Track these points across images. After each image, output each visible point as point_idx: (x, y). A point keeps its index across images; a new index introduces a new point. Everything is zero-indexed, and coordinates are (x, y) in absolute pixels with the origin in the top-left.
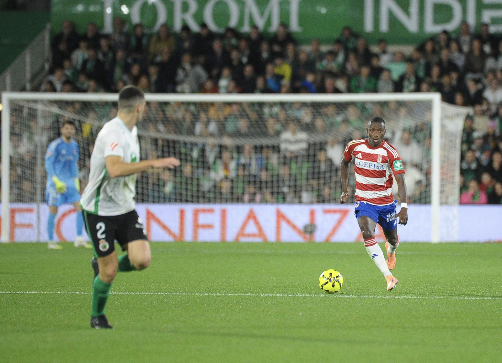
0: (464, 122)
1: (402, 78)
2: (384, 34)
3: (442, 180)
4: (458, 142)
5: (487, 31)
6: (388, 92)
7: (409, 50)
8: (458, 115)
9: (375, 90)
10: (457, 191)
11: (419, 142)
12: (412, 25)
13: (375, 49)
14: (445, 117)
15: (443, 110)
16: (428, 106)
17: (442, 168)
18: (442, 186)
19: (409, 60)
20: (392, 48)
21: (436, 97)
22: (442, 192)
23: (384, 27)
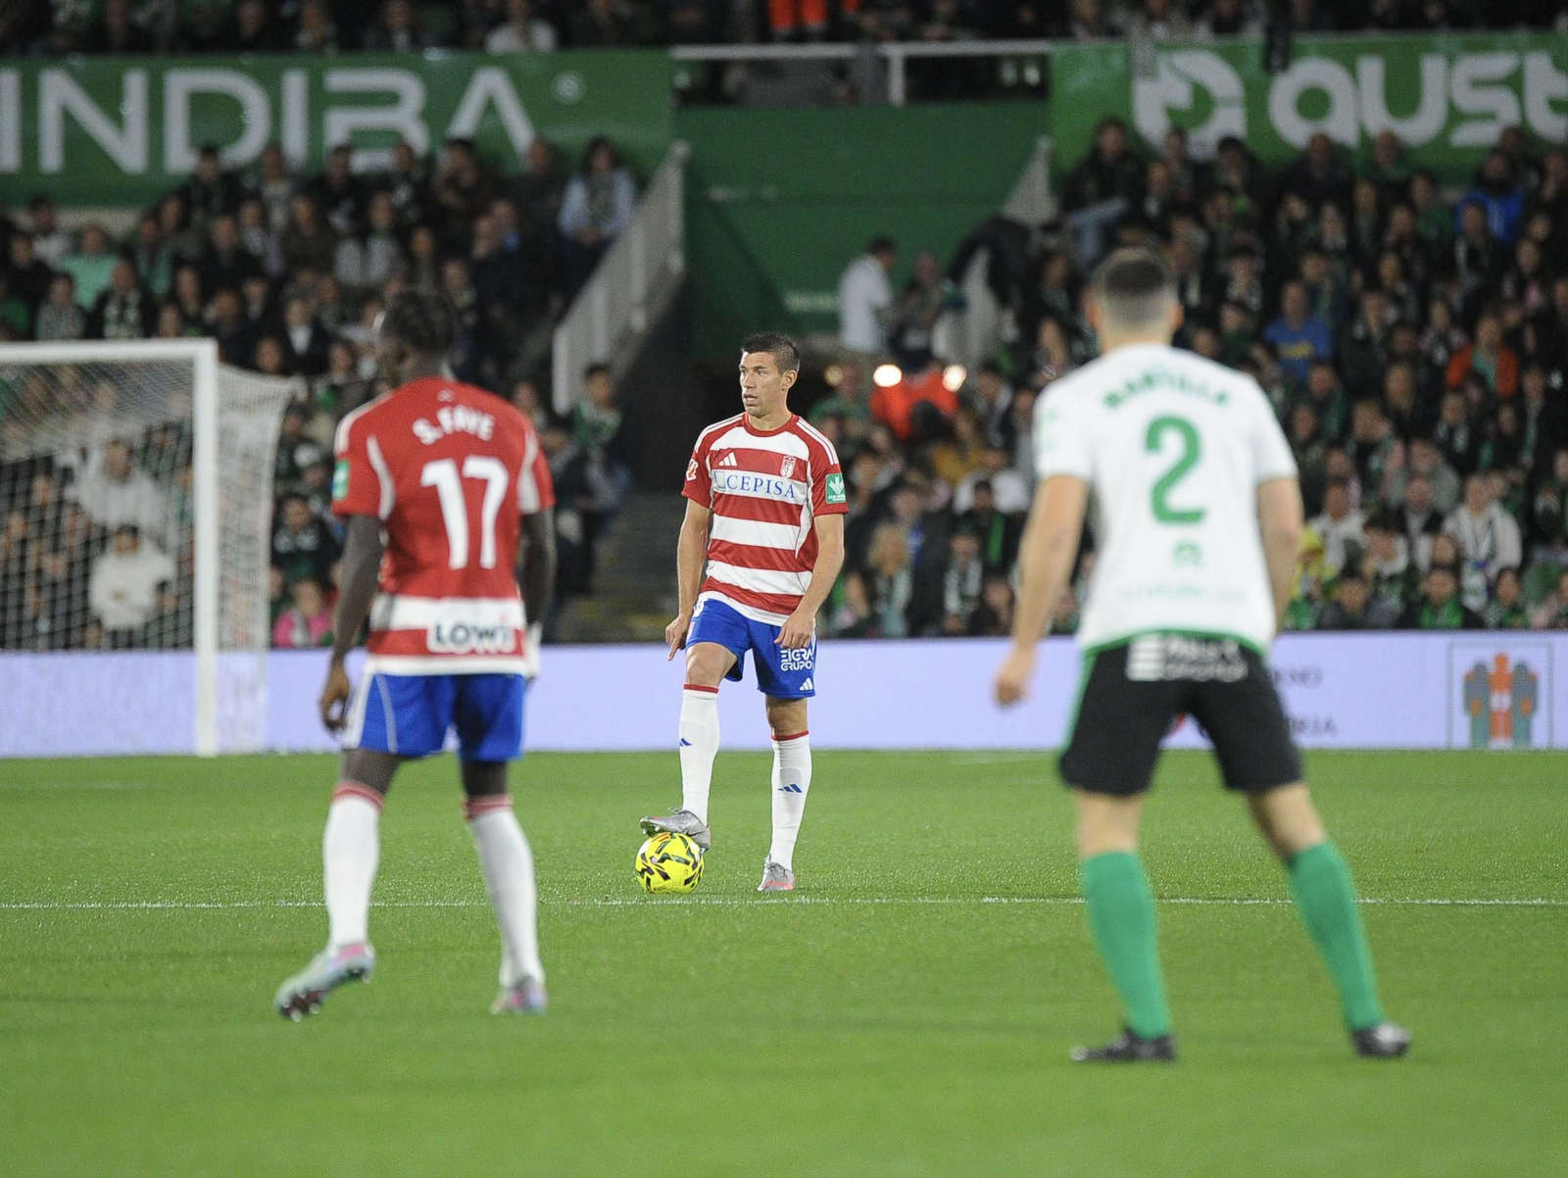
0: (282, 420)
1: (103, 299)
2: (51, 176)
3: (222, 580)
4: (267, 473)
5: (346, 165)
6: (67, 338)
7: (120, 221)
8: (263, 401)
9: (28, 334)
10: (263, 612)
11: (156, 476)
12: (129, 151)
13: (24, 219)
14: (228, 404)
15: (223, 385)
16: (181, 376)
17: (223, 547)
18: (222, 597)
19: (124, 249)
20: (70, 218)
21: (203, 352)
22: (222, 612)
23: (51, 157)
